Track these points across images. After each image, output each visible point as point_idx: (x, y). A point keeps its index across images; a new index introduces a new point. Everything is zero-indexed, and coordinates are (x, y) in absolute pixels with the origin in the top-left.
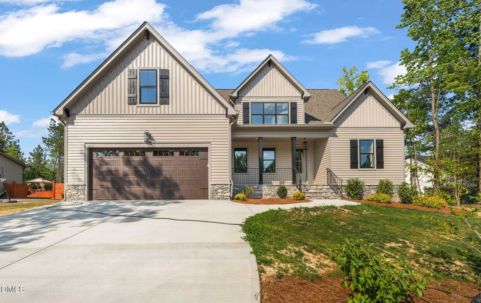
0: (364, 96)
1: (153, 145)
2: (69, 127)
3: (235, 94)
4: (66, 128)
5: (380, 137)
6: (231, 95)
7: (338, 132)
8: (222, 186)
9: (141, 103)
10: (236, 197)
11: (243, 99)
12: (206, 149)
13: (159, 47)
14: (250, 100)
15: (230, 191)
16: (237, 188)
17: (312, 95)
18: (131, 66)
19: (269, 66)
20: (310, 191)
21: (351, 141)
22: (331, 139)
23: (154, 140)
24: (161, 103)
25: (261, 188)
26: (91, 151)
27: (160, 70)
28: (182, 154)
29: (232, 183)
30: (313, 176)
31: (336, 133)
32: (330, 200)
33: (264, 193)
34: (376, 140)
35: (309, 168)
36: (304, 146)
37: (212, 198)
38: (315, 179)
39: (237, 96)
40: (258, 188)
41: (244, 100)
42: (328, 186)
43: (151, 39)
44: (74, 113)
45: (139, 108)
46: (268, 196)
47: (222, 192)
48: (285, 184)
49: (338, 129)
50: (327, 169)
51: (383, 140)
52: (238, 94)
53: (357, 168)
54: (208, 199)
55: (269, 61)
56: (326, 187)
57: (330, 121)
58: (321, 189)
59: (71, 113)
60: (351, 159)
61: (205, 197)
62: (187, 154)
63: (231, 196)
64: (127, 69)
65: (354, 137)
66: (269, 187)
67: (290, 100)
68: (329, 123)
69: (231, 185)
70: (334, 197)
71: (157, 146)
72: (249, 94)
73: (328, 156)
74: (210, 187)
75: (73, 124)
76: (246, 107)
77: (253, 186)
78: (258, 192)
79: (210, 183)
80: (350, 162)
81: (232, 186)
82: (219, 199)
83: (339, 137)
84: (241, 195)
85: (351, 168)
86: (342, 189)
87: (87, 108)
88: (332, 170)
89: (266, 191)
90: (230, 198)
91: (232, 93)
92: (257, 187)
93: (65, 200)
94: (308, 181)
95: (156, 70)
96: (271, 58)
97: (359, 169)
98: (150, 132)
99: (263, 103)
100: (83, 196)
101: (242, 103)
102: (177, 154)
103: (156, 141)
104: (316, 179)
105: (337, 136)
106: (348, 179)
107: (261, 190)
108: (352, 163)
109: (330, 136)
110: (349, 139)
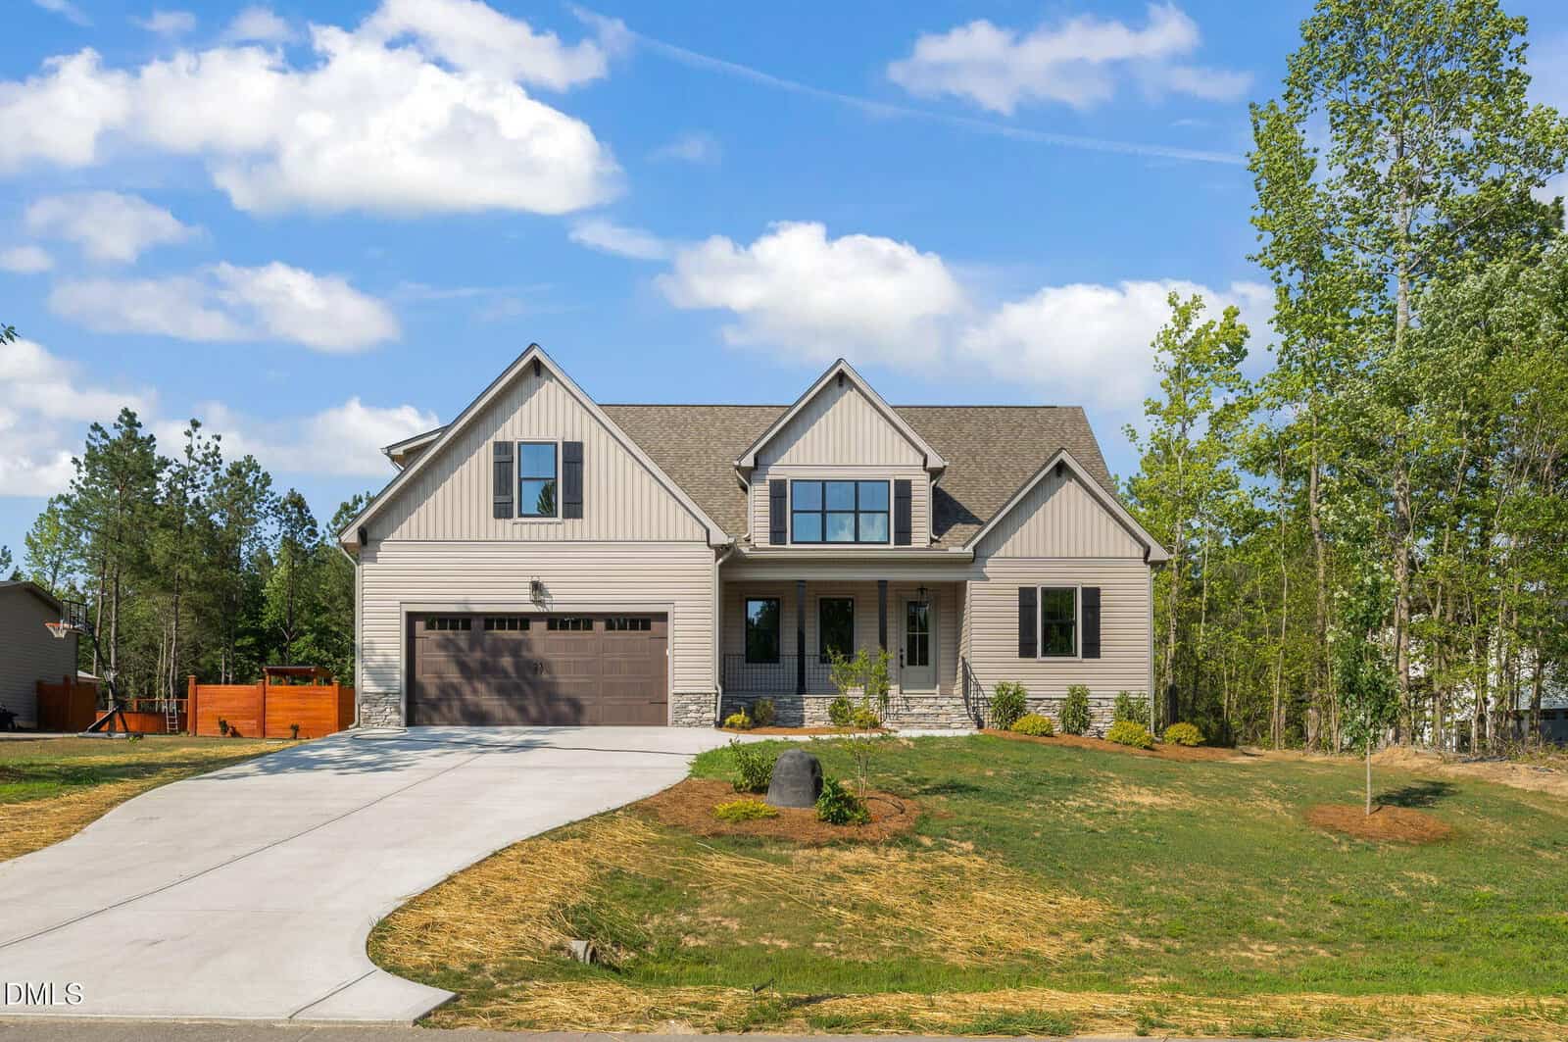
0: (1055, 480)
1: (548, 606)
2: (366, 565)
3: (748, 461)
4: (358, 569)
5: (1090, 583)
6: (737, 463)
7: (990, 567)
8: (699, 698)
9: (521, 515)
10: (728, 721)
11: (771, 470)
12: (663, 617)
13: (561, 391)
14: (788, 475)
15: (716, 708)
17: (947, 463)
18: (500, 432)
19: (841, 385)
20: (915, 711)
21: (1021, 590)
22: (974, 586)
23: (550, 595)
24: (566, 516)
25: (800, 703)
26: (412, 618)
27: (564, 443)
28: (610, 627)
29: (720, 691)
30: (952, 672)
31: (984, 570)
33: (807, 714)
34: (1083, 589)
35: (942, 651)
36: (920, 596)
37: (676, 723)
38: (955, 680)
39: (752, 464)
40: (792, 702)
41: (774, 472)
42: (962, 698)
43: (544, 375)
44: (377, 537)
45: (517, 527)
46: (817, 723)
47: (698, 711)
48: (850, 694)
49: (989, 562)
51: (1098, 590)
52: (756, 460)
53: (1035, 656)
54: (666, 725)
55: (838, 373)
56: (959, 701)
57: (964, 546)
59: (369, 536)
60: (1021, 635)
61: (660, 720)
62: (622, 628)
63: (718, 719)
64: (490, 442)
65: (1028, 583)
66: (815, 701)
67: (893, 475)
68: (960, 550)
69: (717, 695)
70: (960, 725)
71: (556, 609)
72: (785, 459)
74: (671, 699)
75: (374, 559)
76: (778, 491)
77: (781, 697)
78: (793, 713)
79: (671, 691)
80: (1017, 642)
81: (720, 698)
82: (690, 725)
83: (992, 581)
84: (738, 718)
85: (1021, 656)
87: (405, 525)
88: (973, 660)
89: (813, 711)
90: (716, 722)
91: (740, 459)
92: (788, 700)
93: (358, 726)
94: (938, 687)
95: (556, 445)
96: (841, 366)
97: (1040, 657)
98: (542, 579)
99: (824, 482)
100: (395, 717)
101: (768, 482)
102: (600, 626)
103: (554, 598)
105: (988, 579)
107: (800, 706)
108: (1022, 645)
109: (970, 579)
110: (1017, 586)
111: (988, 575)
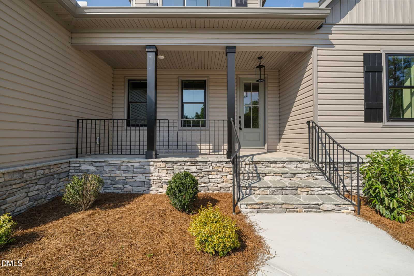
7: (336, 34)
16: (90, 168)
21: (366, 56)
22: (319, 52)
25: (147, 167)
30: (278, 133)
31: (330, 37)
32: (322, 215)
35: (269, 118)
36: (258, 73)
38: (280, 139)
40: (141, 167)
42: (309, 162)
49: (334, 29)
50: (308, 122)
53: (381, 121)
56: (307, 166)
58: (295, 174)
60: (367, 99)
65: (372, 49)
66: (168, 165)
70: (333, 207)
73: (311, 93)
77: (129, 162)
78: (141, 178)
80: (362, 107)
83: (337, 47)
85: (367, 120)
86: (343, 171)
88: (320, 124)
89: (161, 175)
92: (138, 164)
94: (266, 145)
97: (385, 123)
104: (282, 140)
105: (332, 45)
106: (369, 152)
107: (147, 171)
108: (367, 110)
109: (316, 45)
110: (362, 53)
111: (334, 42)
